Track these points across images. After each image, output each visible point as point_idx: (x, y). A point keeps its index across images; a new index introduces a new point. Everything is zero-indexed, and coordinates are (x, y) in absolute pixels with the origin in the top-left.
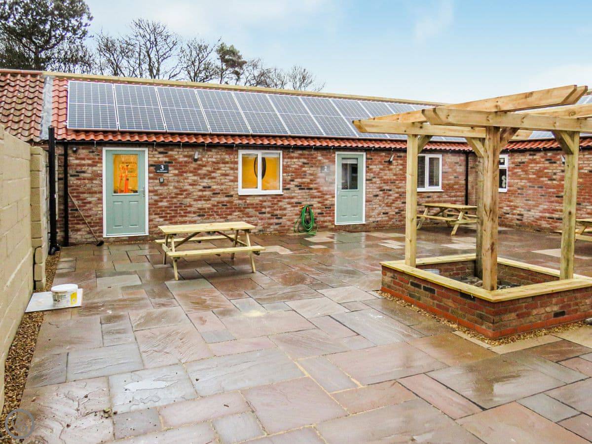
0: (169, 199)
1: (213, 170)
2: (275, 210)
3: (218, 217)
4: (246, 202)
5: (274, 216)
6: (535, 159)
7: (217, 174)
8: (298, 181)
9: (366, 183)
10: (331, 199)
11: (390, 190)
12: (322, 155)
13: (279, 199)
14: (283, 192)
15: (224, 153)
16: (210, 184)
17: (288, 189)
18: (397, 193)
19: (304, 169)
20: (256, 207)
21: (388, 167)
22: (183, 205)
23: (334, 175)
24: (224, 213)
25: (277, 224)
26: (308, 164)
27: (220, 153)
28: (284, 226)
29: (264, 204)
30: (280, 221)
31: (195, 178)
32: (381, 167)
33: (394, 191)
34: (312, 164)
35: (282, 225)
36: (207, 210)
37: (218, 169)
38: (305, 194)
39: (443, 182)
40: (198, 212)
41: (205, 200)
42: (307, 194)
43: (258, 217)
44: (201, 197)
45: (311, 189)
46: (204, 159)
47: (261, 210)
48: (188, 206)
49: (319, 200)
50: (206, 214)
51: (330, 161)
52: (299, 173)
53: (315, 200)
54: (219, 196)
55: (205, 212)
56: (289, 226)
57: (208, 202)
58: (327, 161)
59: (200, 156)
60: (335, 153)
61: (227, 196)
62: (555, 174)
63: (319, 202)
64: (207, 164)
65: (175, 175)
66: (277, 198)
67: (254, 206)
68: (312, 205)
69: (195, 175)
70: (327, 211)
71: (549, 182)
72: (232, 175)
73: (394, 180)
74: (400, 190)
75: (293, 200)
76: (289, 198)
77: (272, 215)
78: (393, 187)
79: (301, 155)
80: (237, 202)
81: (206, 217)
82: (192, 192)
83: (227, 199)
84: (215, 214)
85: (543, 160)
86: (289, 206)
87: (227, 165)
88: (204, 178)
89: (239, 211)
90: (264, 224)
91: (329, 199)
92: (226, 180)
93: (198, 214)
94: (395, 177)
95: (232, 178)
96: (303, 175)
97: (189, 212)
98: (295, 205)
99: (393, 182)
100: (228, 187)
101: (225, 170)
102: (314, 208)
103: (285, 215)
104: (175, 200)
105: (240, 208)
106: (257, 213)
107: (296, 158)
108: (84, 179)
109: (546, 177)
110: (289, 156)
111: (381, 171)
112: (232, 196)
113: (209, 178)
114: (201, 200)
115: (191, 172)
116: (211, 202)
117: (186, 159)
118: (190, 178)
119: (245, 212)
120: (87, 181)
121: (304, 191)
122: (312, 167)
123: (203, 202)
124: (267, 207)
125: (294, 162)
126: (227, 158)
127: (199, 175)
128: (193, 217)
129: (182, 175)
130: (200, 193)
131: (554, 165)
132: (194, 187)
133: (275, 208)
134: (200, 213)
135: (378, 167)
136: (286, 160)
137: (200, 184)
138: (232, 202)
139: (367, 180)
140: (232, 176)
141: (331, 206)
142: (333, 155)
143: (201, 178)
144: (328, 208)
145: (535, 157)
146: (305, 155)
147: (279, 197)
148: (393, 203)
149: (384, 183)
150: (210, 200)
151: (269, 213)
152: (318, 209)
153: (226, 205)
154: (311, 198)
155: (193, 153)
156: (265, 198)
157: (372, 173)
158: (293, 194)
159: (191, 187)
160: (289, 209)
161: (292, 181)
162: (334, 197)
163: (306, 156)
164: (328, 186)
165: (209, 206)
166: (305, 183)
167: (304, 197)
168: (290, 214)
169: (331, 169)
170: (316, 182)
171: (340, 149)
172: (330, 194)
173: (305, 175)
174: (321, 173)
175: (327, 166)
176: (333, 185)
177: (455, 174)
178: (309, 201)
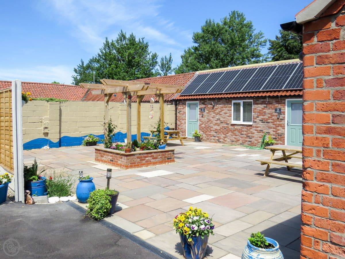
0: (205, 124)
1: (221, 111)
2: (248, 133)
3: (222, 134)
4: (234, 128)
7: (222, 113)
8: (261, 117)
10: (282, 130)
12: (276, 102)
13: (250, 127)
15: (225, 103)
16: (220, 118)
17: (255, 122)
19: (264, 110)
20: (239, 131)
23: (284, 114)
24: (225, 132)
25: (249, 141)
28: (253, 143)
29: (243, 129)
30: (251, 140)
31: (214, 114)
34: (269, 107)
37: (223, 110)
38: (265, 125)
42: (266, 125)
43: (240, 136)
44: (216, 124)
45: (269, 123)
46: (217, 106)
48: (211, 128)
50: (218, 132)
51: (282, 105)
52: (261, 113)
53: (271, 129)
54: (223, 123)
55: (218, 131)
56: (256, 143)
58: (279, 105)
59: (215, 104)
60: (285, 100)
63: (274, 131)
65: (207, 113)
68: (269, 133)
69: (214, 113)
70: (279, 137)
72: (229, 113)
75: (258, 129)
76: (256, 127)
77: (247, 136)
79: (262, 102)
80: (230, 127)
82: (213, 121)
83: (226, 125)
84: (221, 132)
86: (256, 132)
87: (227, 108)
88: (217, 115)
89: (231, 132)
90: (243, 141)
91: (280, 130)
92: (226, 116)
93: (215, 132)
95: (229, 115)
97: (212, 130)
98: (259, 131)
100: (227, 119)
101: (226, 111)
103: (253, 137)
104: (207, 124)
105: (232, 130)
106: (240, 134)
107: (260, 104)
108: (181, 114)
110: (256, 103)
112: (228, 124)
113: (219, 115)
117: (211, 106)
118: (212, 114)
119: (234, 133)
120: (182, 115)
121: (264, 123)
122: (269, 109)
123: (217, 126)
124: (244, 131)
125: (259, 106)
126: (226, 105)
127: (215, 113)
128: (213, 133)
129: (209, 113)
132: (214, 119)
136: (254, 105)
137: (216, 117)
138: (228, 127)
141: (283, 135)
143: (216, 115)
144: (280, 135)
146: (265, 102)
150: (219, 125)
151: (245, 135)
152: (273, 135)
153: (226, 129)
154: (269, 128)
156: (243, 126)
158: (258, 125)
159: (212, 119)
160: (256, 134)
161: (258, 117)
162: (284, 129)
164: (280, 122)
165: (219, 128)
166: (265, 119)
167: (265, 127)
168: (257, 137)
169: (282, 111)
170: (272, 118)
171: (286, 97)
172: (281, 127)
173: (265, 114)
174: (275, 113)
175: (279, 109)
176: (283, 121)
178: (267, 130)
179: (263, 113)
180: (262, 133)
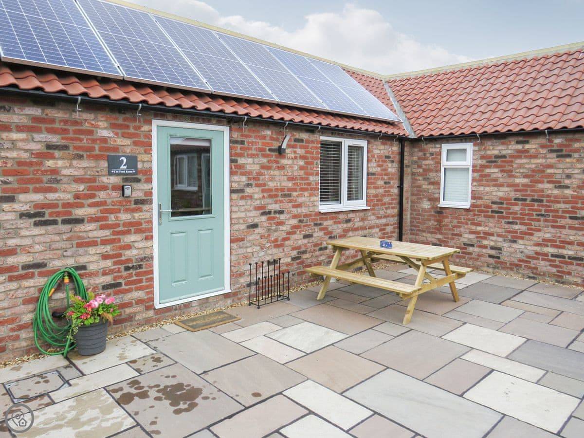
8: (28, 200)
9: (231, 199)
10: (141, 245)
11: (281, 212)
12: (113, 126)
18: (294, 217)
19: (50, 163)
21: (277, 162)
23: (149, 180)
26: (65, 148)
32: (264, 160)
33: (288, 213)
34: (76, 148)
38: (57, 238)
42: (65, 237)
45: (78, 221)
49: (107, 249)
51: (136, 143)
53: (92, 250)
58: (128, 142)
60: (150, 123)
63: (105, 257)
68: (84, 267)
70: (131, 275)
73: (289, 190)
74: (299, 210)
75: (13, 260)
78: (287, 206)
91: (136, 245)
94: (290, 184)
96: (50, 181)
98: (20, 272)
99: (287, 195)
102: (92, 275)
107: (20, 128)
111: (263, 171)
121: (50, 228)
122: (80, 157)
125: (13, 142)
135: (256, 161)
139: (232, 191)
141: (143, 263)
142: (145, 128)
144: (133, 267)
146: (53, 121)
148: (288, 239)
149: (270, 196)
152: (105, 274)
154: (79, 245)
157: (243, 174)
162: (149, 238)
163: (57, 125)
164: (133, 211)
166: (55, 206)
167: (58, 245)
169: (140, 165)
170: (96, 200)
171: (161, 111)
172: (139, 231)
173: (58, 181)
174: (110, 174)
175: (127, 157)
176: (145, 207)
177: (386, 177)
178: (72, 256)
179: (45, 178)
180: (41, 274)
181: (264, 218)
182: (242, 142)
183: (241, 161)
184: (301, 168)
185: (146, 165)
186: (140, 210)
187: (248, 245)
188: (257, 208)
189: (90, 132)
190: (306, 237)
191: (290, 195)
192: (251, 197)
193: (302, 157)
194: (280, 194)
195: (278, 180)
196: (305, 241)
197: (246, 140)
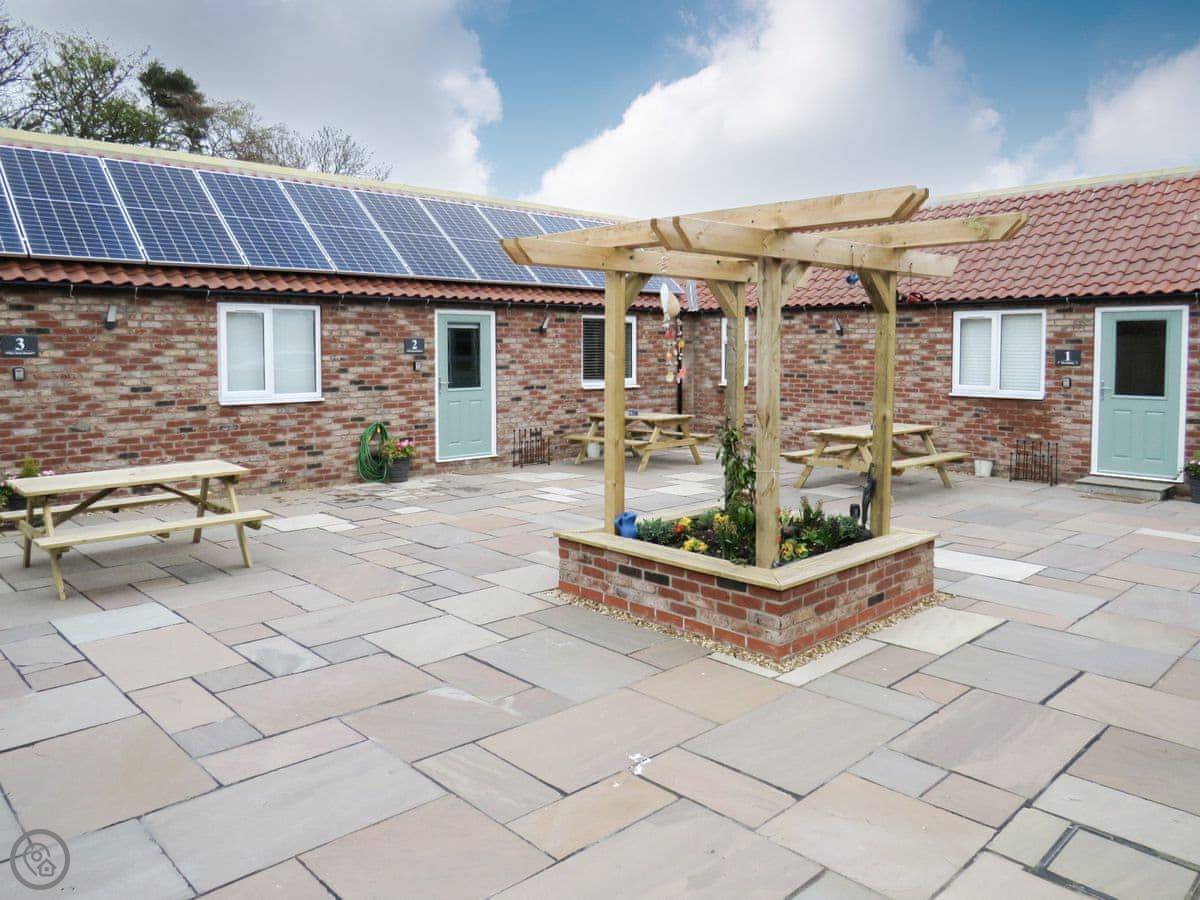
0: (41, 420)
1: (155, 349)
2: (306, 436)
3: (169, 457)
4: (237, 421)
5: (304, 449)
6: (793, 327)
7: (166, 359)
8: (355, 371)
9: (497, 375)
10: (427, 409)
11: (544, 388)
12: (408, 316)
13: (315, 412)
14: (322, 396)
15: (182, 311)
16: (150, 383)
17: (336, 389)
18: (557, 392)
19: (368, 346)
20: (262, 432)
21: (539, 341)
22: (80, 433)
23: (433, 358)
24: (185, 449)
25: (311, 467)
26: (377, 334)
27: (172, 310)
28: (329, 471)
29: (282, 423)
30: (319, 459)
31: (110, 368)
32: (527, 340)
33: (550, 388)
34: (384, 334)
35: (323, 468)
36: (141, 443)
37: (170, 346)
38: (371, 400)
39: (640, 369)
40: (120, 449)
41: (135, 419)
42: (377, 399)
43: (267, 453)
44: (125, 412)
45: (385, 388)
46: (131, 324)
47: (274, 438)
48: (92, 436)
49: (403, 410)
50: (139, 452)
51: (423, 329)
52: (356, 354)
53: (393, 411)
54: (173, 408)
55: (137, 447)
56: (337, 470)
57: (145, 424)
58: (417, 328)
59: (120, 316)
60: (433, 312)
61: (191, 409)
62: (825, 352)
63: (402, 417)
64: (138, 335)
65: (57, 361)
66: (311, 410)
67: (259, 429)
68: (389, 423)
69: (108, 362)
70: (419, 433)
71: (817, 367)
72: (205, 360)
73: (551, 367)
74: (561, 386)
75: (345, 414)
76: (337, 409)
77: (300, 448)
78: (548, 381)
79: (360, 314)
80: (215, 421)
81: (141, 458)
82: (103, 401)
83: (190, 415)
84: (163, 451)
85: (806, 327)
86: (337, 426)
87: (191, 338)
88: (132, 368)
89: (221, 442)
90: (281, 469)
91: (423, 409)
92: (190, 373)
93: (119, 453)
94: (551, 361)
95: (203, 367)
96: (368, 358)
97: (98, 450)
98: (351, 423)
99: (548, 371)
100: (195, 387)
101: (187, 350)
102: (393, 429)
103: (328, 447)
104: (56, 422)
105: (226, 435)
106: (266, 445)
107: (351, 321)
109: (811, 358)
110: (334, 317)
111: (526, 350)
112: (204, 408)
113: (146, 368)
114: (125, 420)
115: (98, 354)
116: (152, 424)
117: (84, 323)
118: (96, 368)
119: (237, 444)
121: (368, 392)
122: (386, 341)
123: (132, 425)
124: (288, 429)
125: (347, 331)
126: (190, 321)
127: (120, 360)
128: (107, 460)
129: (73, 362)
130: (125, 404)
131: (824, 336)
132: (108, 388)
133: (306, 432)
134: (124, 449)
135: (519, 340)
136: (328, 327)
137: (122, 381)
138: (205, 422)
139: (498, 367)
140: (203, 363)
141: (428, 424)
142: (430, 317)
143: (124, 369)
144: (421, 427)
145: (793, 322)
146: (370, 315)
147: (314, 408)
148: (550, 413)
149: (533, 373)
150: (149, 419)
151: (292, 443)
152: (401, 430)
153: (190, 430)
154: (386, 406)
155: (101, 308)
156: (283, 411)
157: (508, 352)
158: (346, 401)
159: (98, 390)
160: (339, 433)
161: (344, 371)
162: (432, 404)
163: (373, 318)
164: (421, 382)
165: (148, 432)
166: (371, 376)
167: (371, 405)
168: (341, 445)
169: (426, 346)
170: (396, 373)
171: (443, 303)
172: (426, 398)
173: (372, 358)
174: (406, 353)
175: (418, 340)
176: (430, 379)
177: (659, 355)
178: (380, 414)
179: (365, 356)
180: (363, 426)
181: (527, 392)
182: (507, 324)
183: (506, 341)
184: (563, 346)
185: (431, 346)
186: (426, 382)
187: (513, 415)
188: (520, 383)
189: (393, 322)
190: (568, 412)
191: (551, 372)
192: (514, 373)
193: (563, 336)
194: (542, 370)
195: (540, 357)
196: (568, 416)
197: (510, 322)
